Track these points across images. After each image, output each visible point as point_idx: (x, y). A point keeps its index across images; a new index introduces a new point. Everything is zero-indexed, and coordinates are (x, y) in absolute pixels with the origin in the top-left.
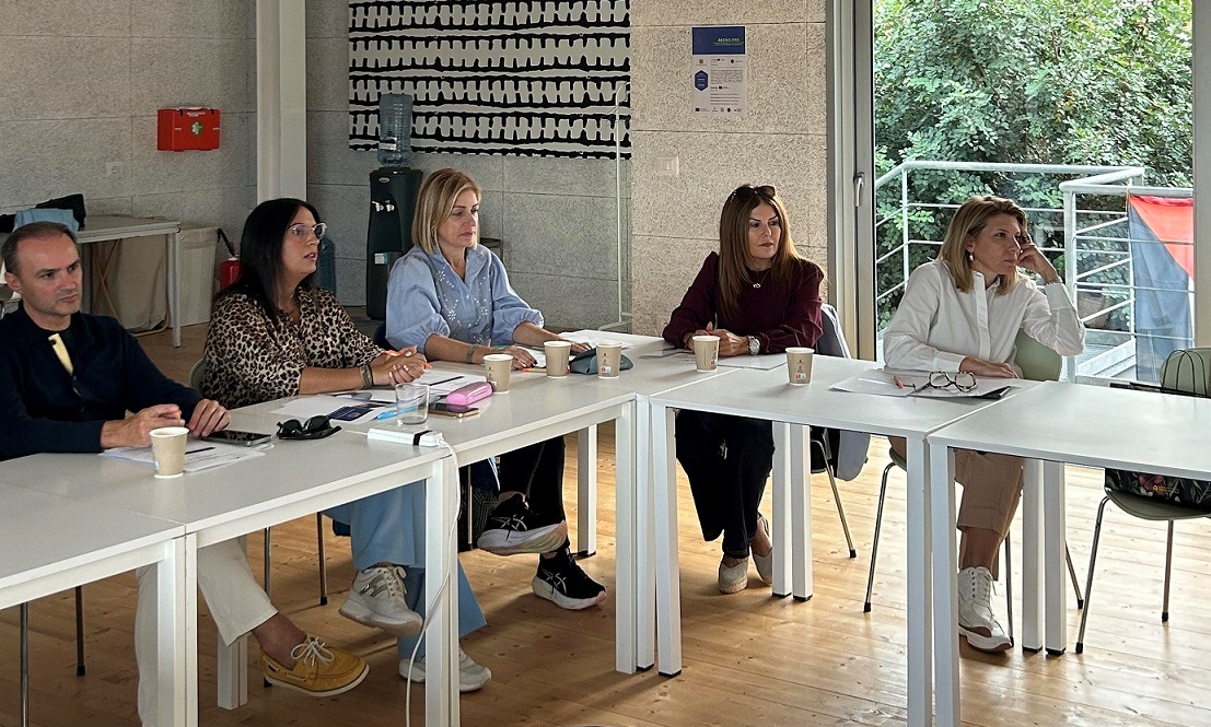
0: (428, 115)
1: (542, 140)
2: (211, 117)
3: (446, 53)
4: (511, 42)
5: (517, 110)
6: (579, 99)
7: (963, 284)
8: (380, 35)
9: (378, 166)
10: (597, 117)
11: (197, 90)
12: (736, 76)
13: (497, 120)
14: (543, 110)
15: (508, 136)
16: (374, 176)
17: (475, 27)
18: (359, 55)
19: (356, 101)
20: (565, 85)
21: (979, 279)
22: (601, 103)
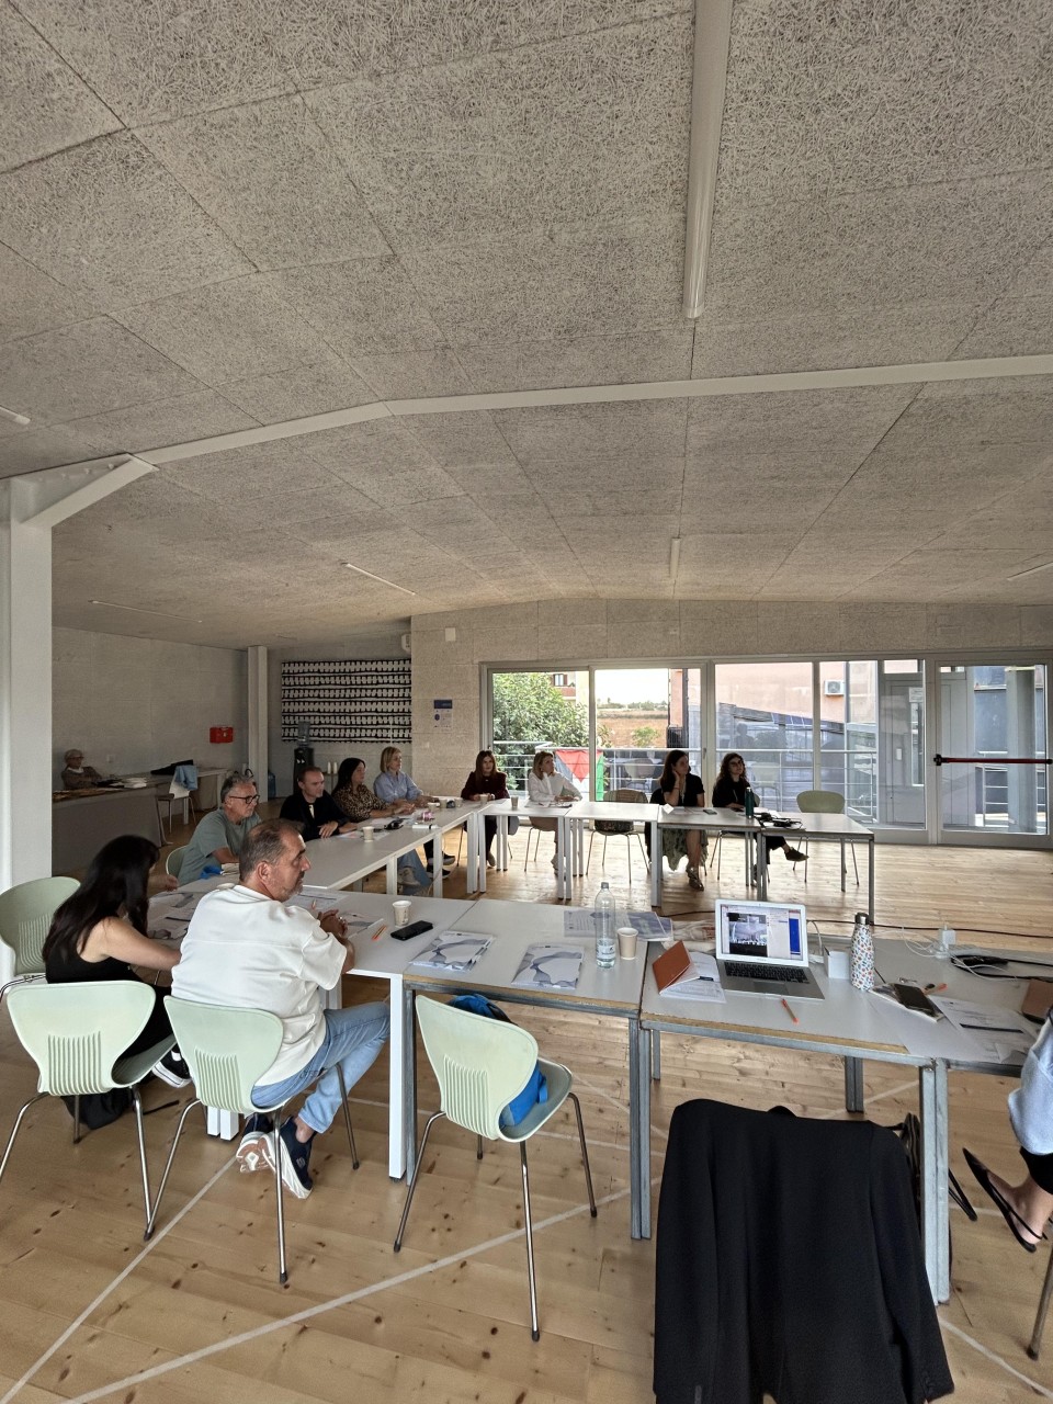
0: (315, 729)
1: (360, 737)
2: (230, 730)
3: (322, 707)
4: (348, 704)
5: (351, 727)
6: (375, 722)
7: (541, 778)
8: (295, 700)
9: (297, 747)
10: (382, 729)
11: (225, 720)
12: (450, 716)
13: (343, 731)
14: (361, 727)
15: (347, 735)
16: (296, 751)
17: (334, 697)
18: (286, 707)
19: (285, 724)
20: (369, 718)
21: (545, 775)
22: (383, 724)
